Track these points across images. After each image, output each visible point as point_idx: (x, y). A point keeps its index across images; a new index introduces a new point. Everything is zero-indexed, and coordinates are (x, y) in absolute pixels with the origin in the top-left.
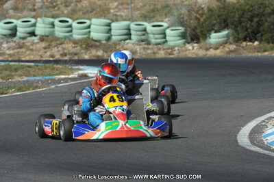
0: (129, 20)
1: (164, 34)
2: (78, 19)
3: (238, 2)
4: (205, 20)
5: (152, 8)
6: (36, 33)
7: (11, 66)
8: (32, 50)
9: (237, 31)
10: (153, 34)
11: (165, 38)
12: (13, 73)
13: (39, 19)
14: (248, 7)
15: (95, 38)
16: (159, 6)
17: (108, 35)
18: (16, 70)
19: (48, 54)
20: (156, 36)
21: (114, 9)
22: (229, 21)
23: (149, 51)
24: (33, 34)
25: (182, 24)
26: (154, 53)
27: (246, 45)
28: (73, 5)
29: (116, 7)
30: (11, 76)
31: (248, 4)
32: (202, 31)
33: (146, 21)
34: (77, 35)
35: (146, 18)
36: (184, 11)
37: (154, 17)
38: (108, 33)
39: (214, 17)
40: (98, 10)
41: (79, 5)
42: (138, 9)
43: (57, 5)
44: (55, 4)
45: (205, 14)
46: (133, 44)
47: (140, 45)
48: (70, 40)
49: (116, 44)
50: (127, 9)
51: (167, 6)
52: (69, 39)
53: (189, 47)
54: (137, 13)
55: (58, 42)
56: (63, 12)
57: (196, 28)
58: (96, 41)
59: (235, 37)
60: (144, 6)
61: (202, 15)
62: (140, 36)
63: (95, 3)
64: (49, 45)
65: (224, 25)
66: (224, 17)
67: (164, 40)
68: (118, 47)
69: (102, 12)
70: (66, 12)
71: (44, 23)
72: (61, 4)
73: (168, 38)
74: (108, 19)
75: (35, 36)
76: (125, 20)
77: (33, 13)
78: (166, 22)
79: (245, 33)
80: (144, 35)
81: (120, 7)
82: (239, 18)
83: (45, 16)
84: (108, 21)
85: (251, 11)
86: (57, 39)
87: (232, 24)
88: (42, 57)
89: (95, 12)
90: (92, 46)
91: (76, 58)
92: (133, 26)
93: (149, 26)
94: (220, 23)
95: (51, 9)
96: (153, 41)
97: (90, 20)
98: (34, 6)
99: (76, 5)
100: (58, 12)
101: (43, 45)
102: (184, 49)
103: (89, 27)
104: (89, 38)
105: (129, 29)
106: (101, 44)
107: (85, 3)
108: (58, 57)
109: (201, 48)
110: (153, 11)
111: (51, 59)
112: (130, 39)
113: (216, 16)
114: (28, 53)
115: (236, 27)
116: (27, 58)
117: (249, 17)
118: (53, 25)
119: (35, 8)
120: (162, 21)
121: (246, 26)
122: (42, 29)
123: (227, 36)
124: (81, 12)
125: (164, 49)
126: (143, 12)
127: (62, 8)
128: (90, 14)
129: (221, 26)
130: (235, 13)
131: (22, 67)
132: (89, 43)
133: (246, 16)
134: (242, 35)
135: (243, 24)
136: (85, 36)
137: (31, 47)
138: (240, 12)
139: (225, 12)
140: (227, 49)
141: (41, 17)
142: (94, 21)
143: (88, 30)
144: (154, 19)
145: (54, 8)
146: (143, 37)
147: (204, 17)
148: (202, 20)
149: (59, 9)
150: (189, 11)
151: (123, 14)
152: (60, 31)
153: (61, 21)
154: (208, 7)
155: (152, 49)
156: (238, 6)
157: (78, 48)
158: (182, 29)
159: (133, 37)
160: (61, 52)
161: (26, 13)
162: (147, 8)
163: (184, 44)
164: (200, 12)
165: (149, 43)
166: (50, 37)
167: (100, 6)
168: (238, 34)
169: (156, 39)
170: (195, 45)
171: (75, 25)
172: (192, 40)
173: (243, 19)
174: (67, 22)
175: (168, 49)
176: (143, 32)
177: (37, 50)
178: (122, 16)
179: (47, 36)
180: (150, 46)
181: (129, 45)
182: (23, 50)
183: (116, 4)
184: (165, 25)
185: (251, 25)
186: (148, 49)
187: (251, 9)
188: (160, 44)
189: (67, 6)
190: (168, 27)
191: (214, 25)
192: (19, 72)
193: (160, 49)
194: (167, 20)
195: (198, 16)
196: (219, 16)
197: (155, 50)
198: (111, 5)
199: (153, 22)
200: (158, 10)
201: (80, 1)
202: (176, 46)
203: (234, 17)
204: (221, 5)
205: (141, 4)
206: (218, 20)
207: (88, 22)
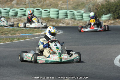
0: (67, 9)
2: (44, 9)
4: (100, 10)
5: (77, 4)
7: (15, 29)
9: (114, 14)
10: (77, 15)
11: (82, 17)
12: (16, 32)
13: (27, 9)
15: (52, 17)
16: (80, 3)
17: (57, 16)
18: (17, 31)
20: (79, 16)
21: (60, 4)
22: (111, 10)
23: (75, 23)
24: (24, 15)
25: (90, 11)
26: (78, 24)
27: (118, 21)
28: (42, 2)
29: (61, 4)
30: (15, 34)
31: (119, 3)
32: (99, 15)
33: (74, 10)
34: (44, 16)
35: (74, 8)
36: (91, 6)
37: (78, 8)
40: (53, 5)
41: (45, 3)
42: (71, 5)
43: (35, 2)
44: (34, 2)
45: (100, 7)
46: (68, 20)
47: (72, 20)
49: (61, 20)
50: (66, 4)
51: (84, 3)
52: (40, 17)
54: (70, 6)
56: (38, 6)
57: (96, 13)
58: (52, 18)
59: (113, 17)
60: (74, 3)
61: (99, 7)
62: (71, 16)
63: (52, 2)
65: (109, 12)
66: (108, 8)
67: (82, 18)
68: (62, 21)
69: (56, 6)
70: (39, 5)
72: (37, 2)
73: (84, 17)
74: (58, 9)
75: (26, 16)
76: (65, 9)
77: (25, 6)
78: (83, 10)
79: (118, 16)
80: (73, 16)
81: (63, 3)
82: (115, 9)
83: (30, 7)
87: (112, 11)
89: (52, 6)
90: (50, 21)
92: (68, 12)
93: (75, 12)
94: (107, 11)
95: (33, 4)
96: (77, 19)
97: (50, 9)
98: (25, 3)
99: (44, 3)
100: (36, 6)
103: (49, 12)
104: (49, 17)
105: (67, 13)
106: (54, 20)
107: (47, 2)
110: (77, 5)
112: (67, 18)
113: (105, 8)
115: (114, 13)
118: (33, 11)
119: (26, 3)
120: (81, 10)
121: (118, 13)
123: (110, 17)
124: (46, 6)
125: (82, 22)
126: (73, 6)
127: (38, 4)
128: (50, 7)
129: (107, 12)
130: (113, 6)
131: (20, 30)
133: (118, 8)
134: (116, 17)
135: (117, 12)
136: (48, 16)
137: (24, 21)
138: (116, 6)
139: (110, 6)
140: (110, 23)
141: (28, 7)
142: (52, 9)
143: (49, 14)
144: (78, 9)
145: (34, 3)
146: (73, 17)
147: (100, 8)
148: (99, 10)
149: (36, 4)
150: (93, 6)
151: (64, 7)
152: (37, 14)
153: (37, 10)
154: (101, 4)
155: (77, 22)
156: (115, 3)
159: (68, 17)
161: (21, 6)
162: (75, 4)
164: (98, 6)
165: (75, 20)
167: (54, 3)
168: (115, 16)
169: (79, 18)
171: (43, 11)
174: (40, 10)
175: (84, 22)
176: (73, 15)
178: (63, 8)
180: (76, 21)
181: (67, 20)
182: (20, 22)
183: (61, 2)
184: (83, 11)
186: (75, 22)
188: (80, 20)
189: (39, 3)
190: (84, 13)
191: (104, 12)
192: (18, 32)
193: (80, 22)
194: (83, 9)
195: (97, 8)
196: (106, 8)
197: (78, 23)
199: (77, 10)
200: (79, 5)
201: (45, 1)
202: (87, 21)
203: (113, 8)
204: (107, 3)
205: (72, 2)
206: (106, 10)
207: (49, 10)
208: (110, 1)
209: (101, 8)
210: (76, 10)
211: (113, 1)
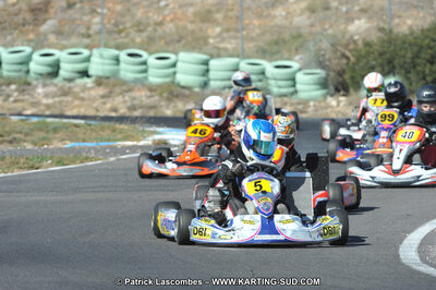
0: (238, 56)
1: (293, 80)
2: (157, 52)
3: (412, 34)
4: (358, 59)
5: (275, 37)
6: (90, 73)
7: (47, 125)
8: (83, 99)
9: (408, 78)
10: (275, 79)
11: (294, 86)
12: (50, 136)
13: (95, 51)
14: (427, 41)
15: (182, 83)
16: (287, 36)
17: (203, 79)
18: (55, 130)
19: (108, 106)
21: (214, 38)
22: (396, 62)
24: (85, 74)
25: (321, 65)
28: (150, 29)
29: (219, 35)
30: (47, 140)
31: (427, 37)
32: (353, 78)
33: (264, 58)
34: (155, 77)
35: (264, 53)
36: (325, 45)
37: (278, 52)
38: (204, 75)
39: (372, 55)
40: (190, 38)
41: (160, 30)
42: (252, 39)
43: (125, 28)
44: (121, 27)
45: (359, 51)
48: (143, 85)
50: (235, 38)
51: (300, 36)
52: (142, 83)
53: (332, 101)
54: (251, 45)
55: (124, 88)
56: (133, 41)
57: (344, 71)
58: (184, 87)
60: (263, 34)
63: (185, 28)
64: (111, 92)
65: (388, 68)
66: (388, 56)
67: (292, 90)
69: (196, 42)
70: (138, 40)
71: (101, 56)
72: (131, 27)
73: (299, 87)
74: (205, 53)
75: (88, 76)
76: (232, 56)
77: (86, 41)
78: (297, 61)
80: (260, 81)
81: (225, 35)
82: (413, 58)
83: (106, 46)
84: (204, 57)
85: (431, 48)
86: (124, 83)
87: (401, 67)
88: (98, 110)
89: (184, 41)
90: (177, 96)
91: (152, 113)
92: (243, 65)
93: (269, 67)
94: (382, 65)
95: (115, 34)
96: (275, 90)
97: (176, 53)
98: (89, 28)
99: (155, 30)
100: (126, 40)
101: (101, 91)
102: (323, 104)
103: (174, 65)
104: (173, 83)
106: (192, 93)
107: (169, 27)
108: (123, 111)
109: (350, 104)
110: (277, 43)
111: (113, 114)
113: (376, 53)
114: (76, 102)
115: (409, 72)
116: (75, 112)
117: (428, 57)
118: (117, 60)
119: (91, 32)
120: (289, 59)
121: (424, 72)
122: (100, 67)
124: (163, 42)
125: (292, 104)
126: (261, 44)
127: (133, 33)
128: (177, 45)
130: (406, 49)
131: (66, 126)
132: (173, 91)
133: (423, 55)
135: (419, 68)
136: (168, 80)
137: (82, 95)
138: (415, 49)
139: (392, 48)
141: (98, 46)
142: (183, 56)
143: (172, 70)
144: (278, 56)
145: (120, 32)
148: (353, 59)
149: (127, 35)
150: (333, 45)
151: (229, 46)
152: (128, 70)
153: (131, 55)
154: (364, 40)
156: (411, 39)
157: (157, 98)
158: (321, 73)
160: (129, 104)
161: (74, 40)
162: (268, 37)
163: (325, 96)
164: (352, 47)
166: (112, 80)
167: (193, 32)
169: (280, 87)
170: (342, 99)
171: (152, 60)
172: (337, 90)
173: (419, 61)
174: (140, 56)
175: (299, 104)
176: (261, 77)
177: (90, 99)
178: (226, 49)
179: (108, 78)
182: (69, 98)
183: (218, 30)
184: (295, 65)
185: (431, 70)
187: (432, 44)
188: (285, 95)
189: (141, 31)
190: (300, 70)
191: (373, 68)
192: (57, 136)
193: (285, 104)
194: (297, 58)
195: (348, 53)
196: (381, 54)
198: (209, 31)
199: (276, 60)
200: (284, 42)
201: (161, 24)
202: (311, 100)
203: (404, 56)
204: (385, 38)
205: (258, 31)
206: (380, 61)
207: (173, 57)
208: (395, 31)
209: (363, 53)
210: (270, 61)
211: (407, 32)
